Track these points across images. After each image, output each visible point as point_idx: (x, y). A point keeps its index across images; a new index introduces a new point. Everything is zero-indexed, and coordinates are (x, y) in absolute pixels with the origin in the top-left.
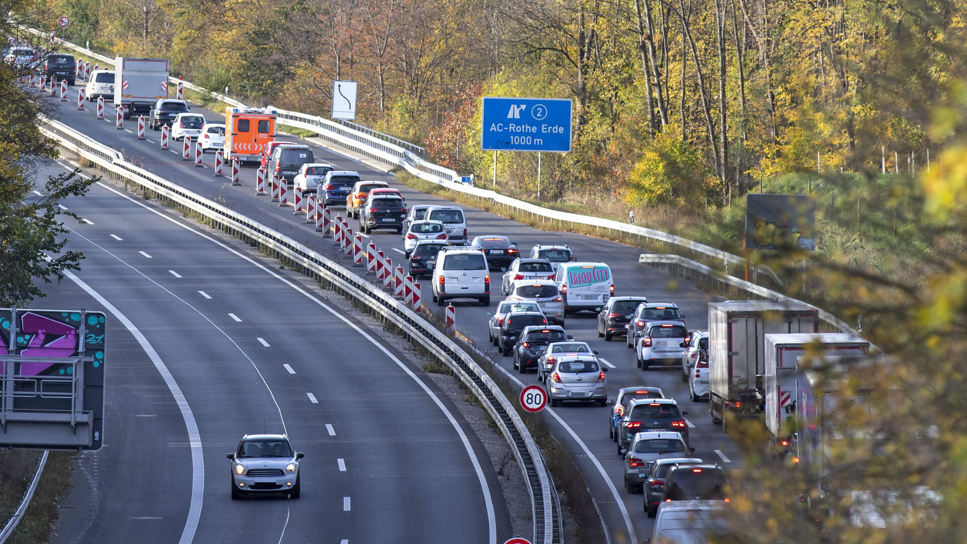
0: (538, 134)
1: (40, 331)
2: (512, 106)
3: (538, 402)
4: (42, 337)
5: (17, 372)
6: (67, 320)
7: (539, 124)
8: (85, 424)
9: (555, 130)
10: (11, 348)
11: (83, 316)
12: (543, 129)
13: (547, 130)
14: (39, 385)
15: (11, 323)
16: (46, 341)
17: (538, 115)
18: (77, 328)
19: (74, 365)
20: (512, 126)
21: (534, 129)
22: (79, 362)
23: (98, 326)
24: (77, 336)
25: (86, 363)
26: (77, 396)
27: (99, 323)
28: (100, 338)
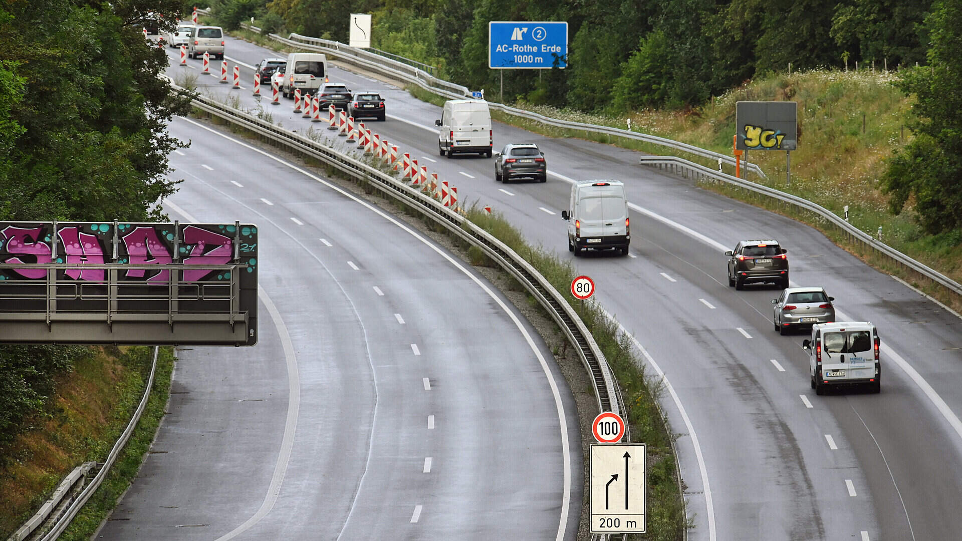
0: (539, 53)
1: (200, 242)
2: (515, 29)
3: (586, 290)
4: (202, 247)
5: (180, 278)
6: (223, 232)
7: (539, 45)
8: (242, 323)
9: (553, 49)
10: (175, 257)
11: (238, 229)
12: (543, 48)
13: (546, 50)
14: (201, 289)
15: (174, 236)
16: (206, 250)
17: (538, 36)
18: (232, 239)
19: (231, 271)
20: (516, 47)
21: (535, 49)
22: (235, 268)
23: (251, 237)
24: (233, 246)
25: (240, 269)
26: (234, 298)
27: (251, 234)
28: (253, 247)
